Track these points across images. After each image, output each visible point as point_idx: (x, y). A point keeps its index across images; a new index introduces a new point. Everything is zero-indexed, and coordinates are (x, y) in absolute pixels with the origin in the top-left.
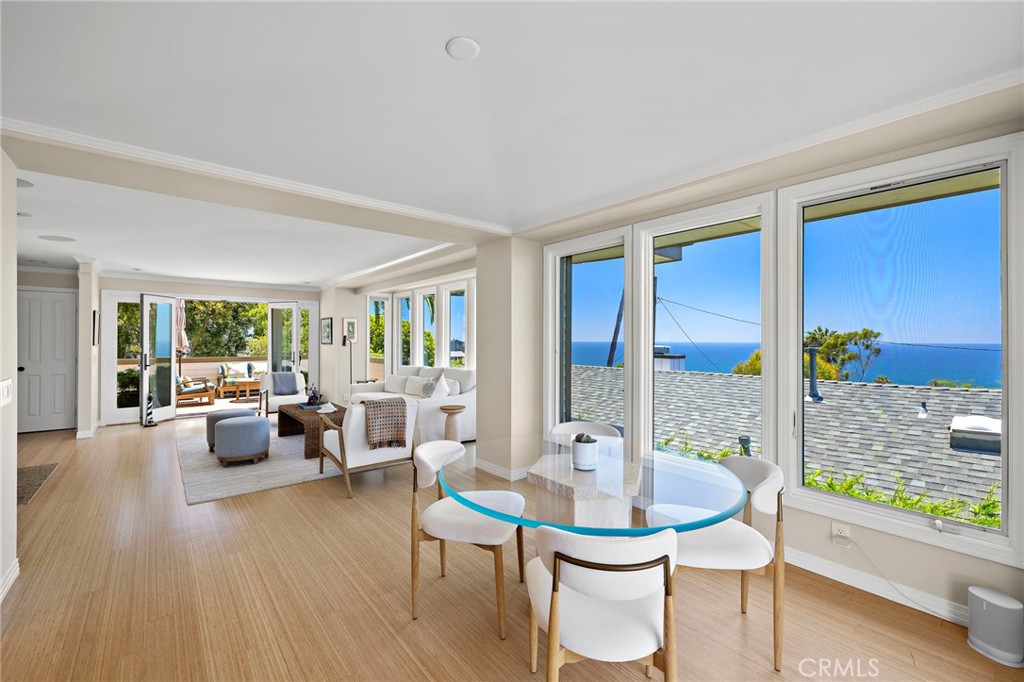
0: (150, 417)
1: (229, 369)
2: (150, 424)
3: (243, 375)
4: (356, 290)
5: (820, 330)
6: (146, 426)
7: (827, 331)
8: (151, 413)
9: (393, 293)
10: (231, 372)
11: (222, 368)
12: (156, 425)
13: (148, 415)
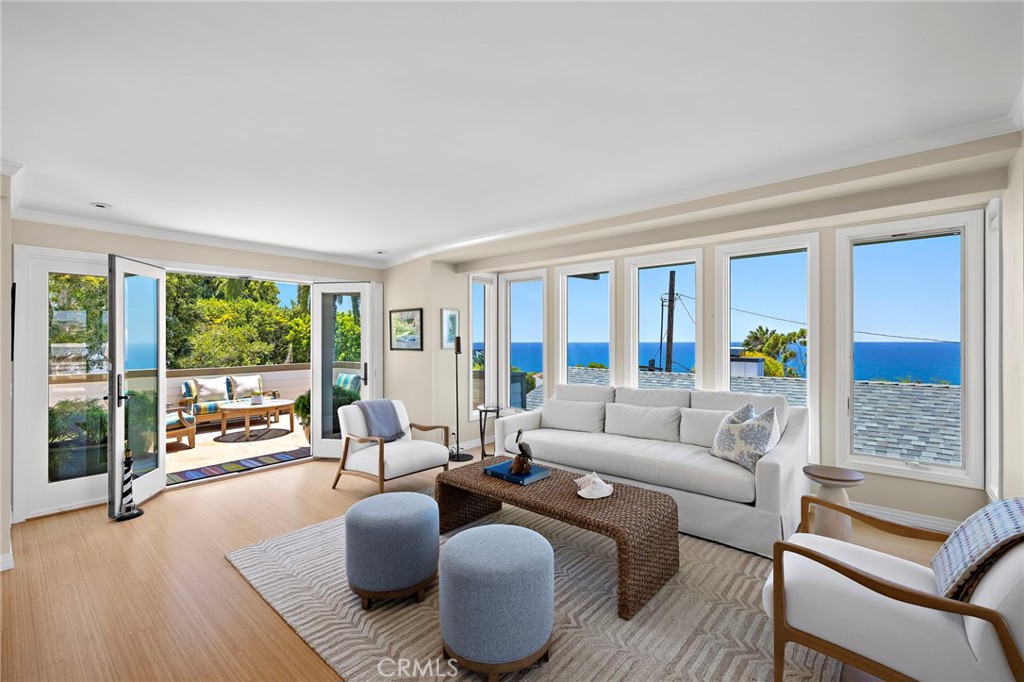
0: (126, 500)
1: (200, 387)
2: (130, 514)
3: (221, 397)
4: (457, 266)
5: (760, 328)
6: (121, 519)
7: (767, 330)
8: (130, 491)
9: (498, 273)
10: (204, 393)
11: (187, 385)
12: (140, 514)
13: (125, 495)
